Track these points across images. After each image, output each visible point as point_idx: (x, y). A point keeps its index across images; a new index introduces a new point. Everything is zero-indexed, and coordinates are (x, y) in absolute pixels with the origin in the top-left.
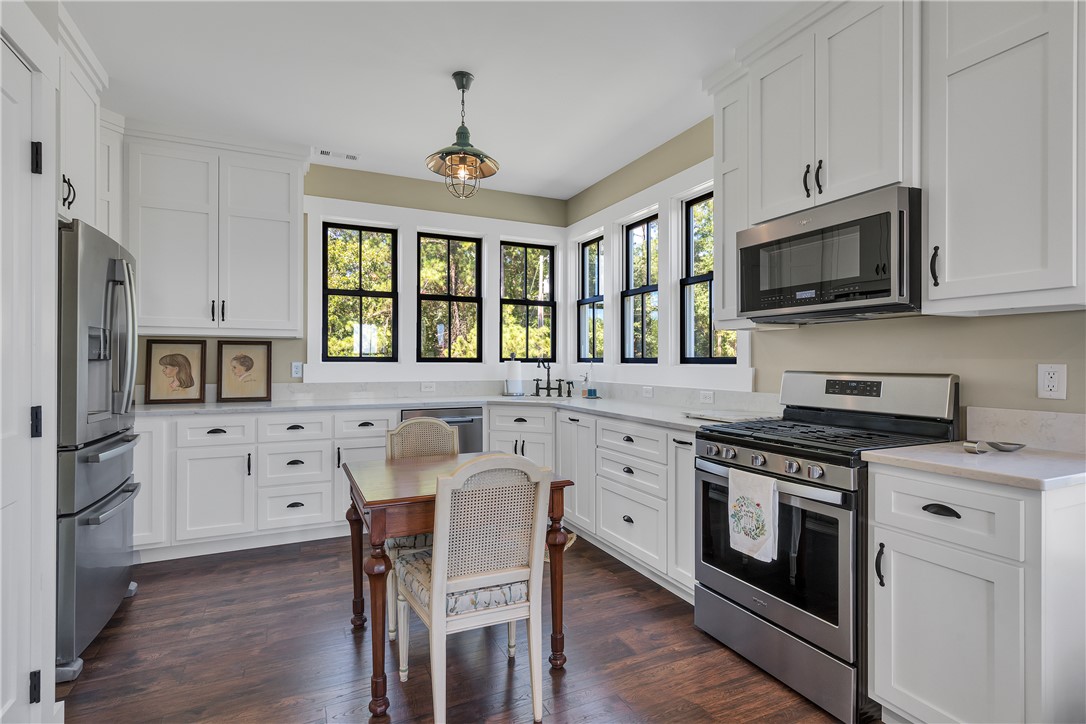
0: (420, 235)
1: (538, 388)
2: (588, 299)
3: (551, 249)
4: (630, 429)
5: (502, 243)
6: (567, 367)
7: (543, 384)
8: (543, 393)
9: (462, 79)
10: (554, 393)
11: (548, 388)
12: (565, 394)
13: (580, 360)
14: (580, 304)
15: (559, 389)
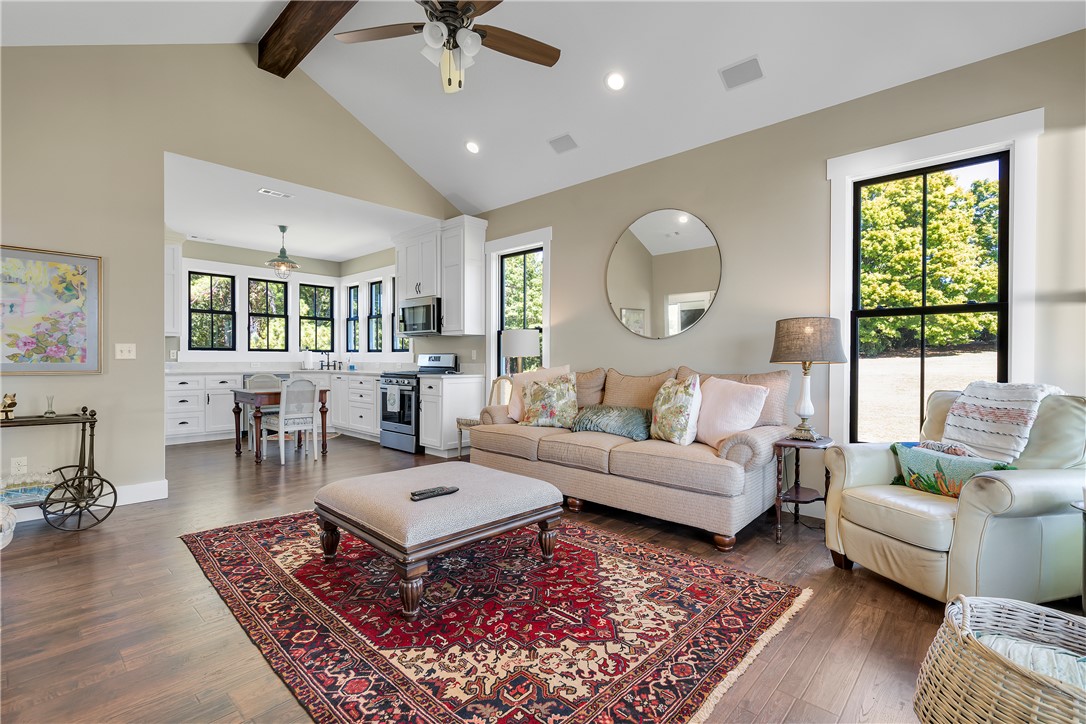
0: (250, 279)
1: (322, 366)
2: (352, 319)
3: (332, 289)
4: (361, 378)
5: (301, 285)
6: (340, 354)
7: (325, 363)
8: (325, 368)
9: (283, 229)
10: (331, 368)
11: (328, 366)
12: (337, 367)
13: (348, 351)
14: (348, 320)
15: (335, 365)
